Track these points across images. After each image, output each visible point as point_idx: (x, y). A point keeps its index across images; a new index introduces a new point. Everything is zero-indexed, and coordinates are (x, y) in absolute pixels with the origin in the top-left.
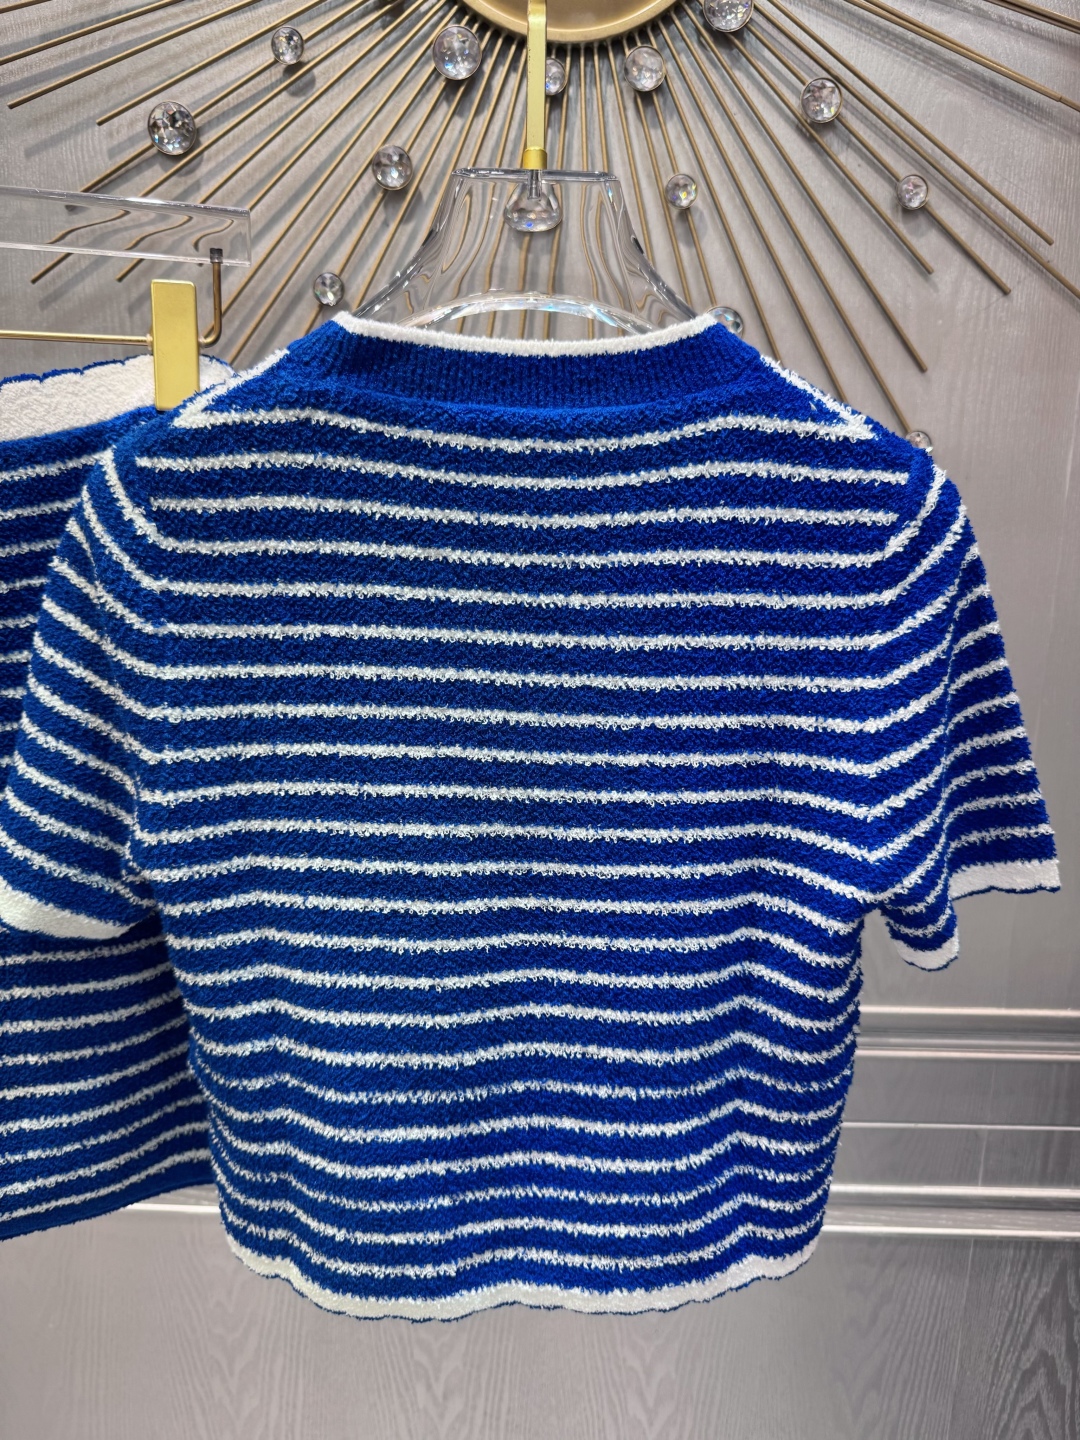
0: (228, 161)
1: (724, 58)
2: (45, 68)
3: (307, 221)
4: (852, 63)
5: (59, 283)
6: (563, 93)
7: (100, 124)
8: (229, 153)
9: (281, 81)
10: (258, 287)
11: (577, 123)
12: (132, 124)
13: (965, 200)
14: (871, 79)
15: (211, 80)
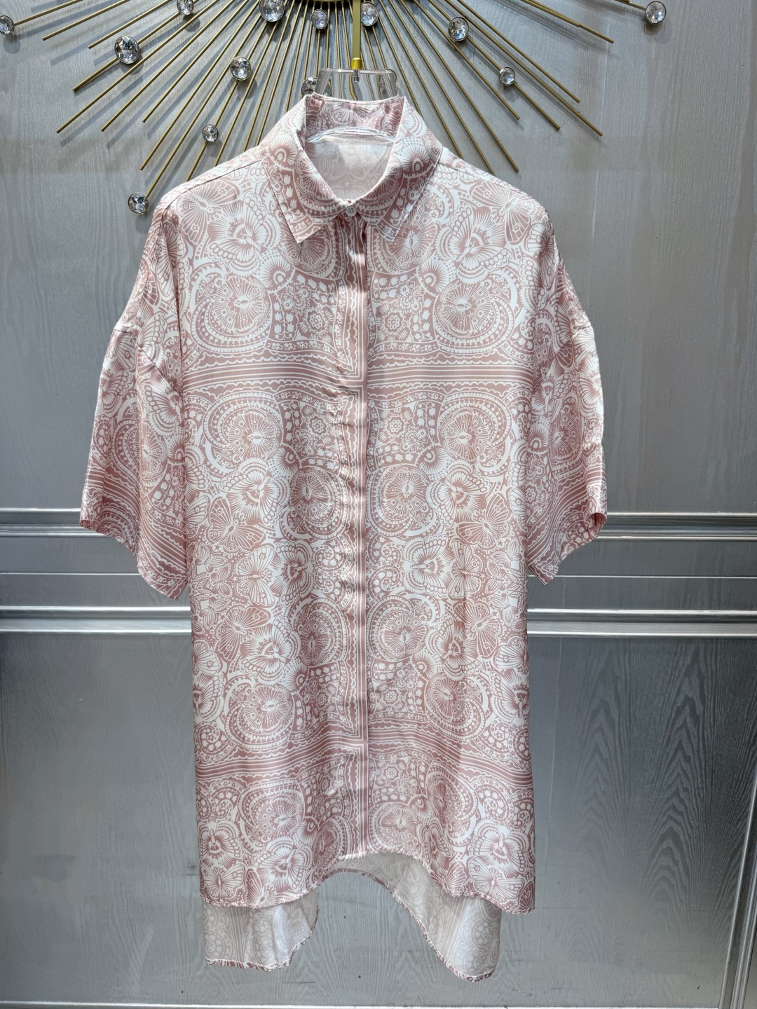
0: (156, 67)
1: (408, 7)
2: (60, 17)
3: (198, 98)
4: (474, 9)
5: (70, 133)
6: (327, 27)
7: (90, 48)
8: (156, 62)
9: (182, 24)
10: (174, 133)
11: (335, 43)
12: (106, 47)
13: (535, 81)
14: (484, 17)
15: (146, 24)
